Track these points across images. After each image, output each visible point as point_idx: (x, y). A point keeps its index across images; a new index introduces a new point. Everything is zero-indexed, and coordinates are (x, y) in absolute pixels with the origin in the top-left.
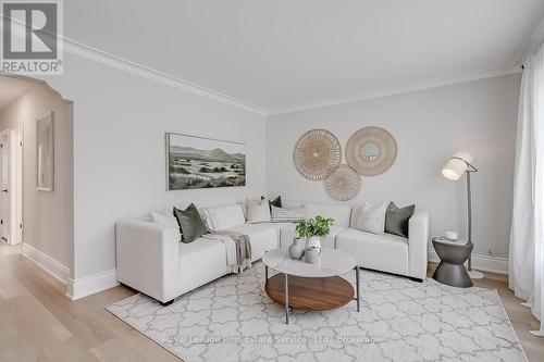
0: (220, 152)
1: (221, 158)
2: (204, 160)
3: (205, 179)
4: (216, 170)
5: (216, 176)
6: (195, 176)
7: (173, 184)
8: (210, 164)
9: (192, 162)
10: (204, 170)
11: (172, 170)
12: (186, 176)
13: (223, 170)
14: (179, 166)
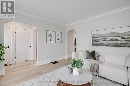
0: (114, 33)
1: (115, 35)
2: (105, 37)
3: (105, 43)
4: (112, 40)
5: (111, 42)
6: (101, 43)
7: (93, 44)
8: (107, 38)
9: (99, 38)
10: (104, 40)
11: (92, 41)
12: (97, 42)
13: (116, 40)
14: (95, 40)
